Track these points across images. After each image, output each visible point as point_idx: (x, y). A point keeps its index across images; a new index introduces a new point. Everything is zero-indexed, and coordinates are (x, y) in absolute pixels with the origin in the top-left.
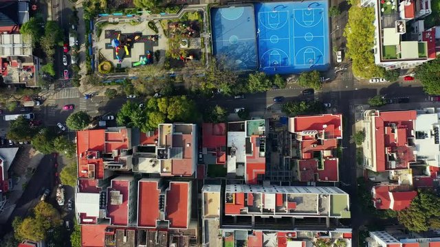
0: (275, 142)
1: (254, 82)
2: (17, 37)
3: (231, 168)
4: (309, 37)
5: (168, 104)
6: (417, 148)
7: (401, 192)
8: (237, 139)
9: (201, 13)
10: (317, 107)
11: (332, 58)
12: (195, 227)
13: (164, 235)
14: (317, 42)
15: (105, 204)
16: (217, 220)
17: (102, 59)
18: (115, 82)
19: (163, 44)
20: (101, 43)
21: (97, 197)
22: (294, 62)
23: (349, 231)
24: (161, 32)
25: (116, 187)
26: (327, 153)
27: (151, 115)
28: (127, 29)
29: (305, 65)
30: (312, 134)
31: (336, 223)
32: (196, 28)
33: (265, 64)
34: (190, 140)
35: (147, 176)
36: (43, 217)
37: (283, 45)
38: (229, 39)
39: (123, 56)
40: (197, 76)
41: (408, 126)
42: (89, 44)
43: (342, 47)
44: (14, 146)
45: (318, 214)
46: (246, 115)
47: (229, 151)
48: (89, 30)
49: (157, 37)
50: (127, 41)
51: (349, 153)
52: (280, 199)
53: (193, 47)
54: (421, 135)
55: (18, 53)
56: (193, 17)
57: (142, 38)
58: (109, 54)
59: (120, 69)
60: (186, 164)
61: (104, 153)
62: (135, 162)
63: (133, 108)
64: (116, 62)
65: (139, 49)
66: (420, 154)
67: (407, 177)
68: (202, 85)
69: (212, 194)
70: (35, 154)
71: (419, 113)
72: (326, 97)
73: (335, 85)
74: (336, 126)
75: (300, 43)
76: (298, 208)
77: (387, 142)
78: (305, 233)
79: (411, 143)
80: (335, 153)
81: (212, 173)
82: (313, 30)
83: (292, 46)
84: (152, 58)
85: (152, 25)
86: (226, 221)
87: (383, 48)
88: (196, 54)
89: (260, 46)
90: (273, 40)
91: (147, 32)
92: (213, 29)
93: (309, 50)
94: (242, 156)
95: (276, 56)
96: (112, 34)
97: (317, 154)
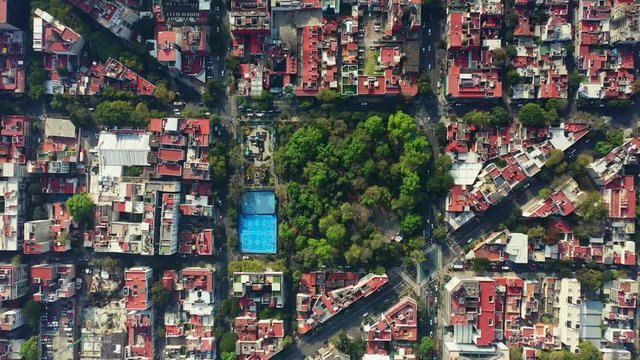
0: (200, 221)
1: (232, 211)
2: (261, 88)
3: (188, 197)
4: (257, 242)
5: (221, 167)
6: (193, 292)
7: (171, 282)
8: (204, 201)
9: (273, 185)
10: (218, 243)
11: (245, 254)
12: (158, 177)
13: (155, 161)
14: (254, 246)
15: (171, 133)
16: (161, 189)
17: (251, 129)
18: (238, 136)
19: (258, 163)
20: (260, 129)
21: (175, 130)
22: (244, 233)
23: (153, 254)
24: (264, 162)
25: (180, 138)
26: (194, 247)
27: (216, 158)
28: (267, 144)
29: (243, 239)
30: (202, 240)
31: (157, 248)
32: (265, 182)
33: (244, 217)
34: (201, 177)
35: (186, 152)
36: (167, 96)
37: (254, 228)
38: (259, 199)
39: (253, 141)
40: (237, 181)
41: (204, 288)
42: (260, 123)
43: (251, 259)
44: (206, 79)
45: (161, 238)
46: (216, 206)
47: (197, 196)
48: (266, 123)
49: (261, 160)
50: (260, 144)
51: (195, 260)
52: (170, 222)
53: (256, 180)
54: (200, 295)
55: (253, 88)
56: (271, 180)
57: (262, 152)
58: (254, 133)
59: (245, 139)
60: (188, 175)
61: (198, 132)
62: (193, 148)
63: (220, 148)
64: (249, 137)
65: (256, 150)
66: (190, 294)
67: (180, 287)
68: (230, 185)
69: (174, 187)
70: (203, 91)
71: (211, 294)
72: (225, 249)
73: (230, 253)
74: (206, 251)
75: (254, 237)
76: (165, 231)
77: (197, 277)
78: (153, 232)
79: (196, 289)
80: (195, 251)
81: (186, 187)
82: (261, 245)
83: (253, 233)
84: (251, 157)
85: (268, 158)
86: (160, 194)
87: (239, 275)
88: (251, 182)
89: (252, 215)
90: (257, 223)
91: (265, 155)
92: (264, 191)
93: (250, 242)
94: (194, 203)
95: (249, 223)
96: (264, 136)
97: (194, 243)
